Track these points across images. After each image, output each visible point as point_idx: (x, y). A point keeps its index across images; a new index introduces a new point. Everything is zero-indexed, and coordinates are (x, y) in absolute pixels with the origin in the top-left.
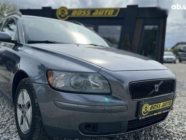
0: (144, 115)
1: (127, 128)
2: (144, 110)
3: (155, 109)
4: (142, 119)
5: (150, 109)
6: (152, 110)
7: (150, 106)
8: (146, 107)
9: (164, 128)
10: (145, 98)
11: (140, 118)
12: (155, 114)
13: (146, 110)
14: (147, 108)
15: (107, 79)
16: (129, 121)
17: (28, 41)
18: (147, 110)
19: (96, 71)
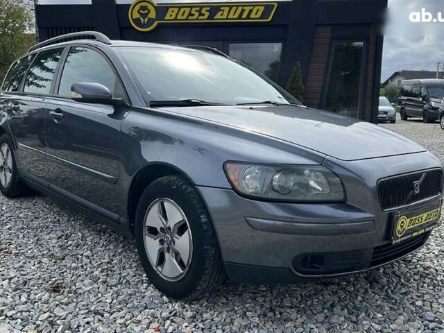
0: (399, 236)
1: (370, 260)
2: (399, 228)
3: (415, 225)
4: (396, 243)
5: (409, 226)
6: (411, 227)
7: (408, 220)
8: (403, 222)
9: (414, 260)
10: (399, 205)
11: (394, 242)
12: (414, 234)
13: (402, 227)
14: (404, 225)
15: (337, 175)
16: (375, 248)
17: (151, 102)
18: (404, 227)
19: (316, 161)
